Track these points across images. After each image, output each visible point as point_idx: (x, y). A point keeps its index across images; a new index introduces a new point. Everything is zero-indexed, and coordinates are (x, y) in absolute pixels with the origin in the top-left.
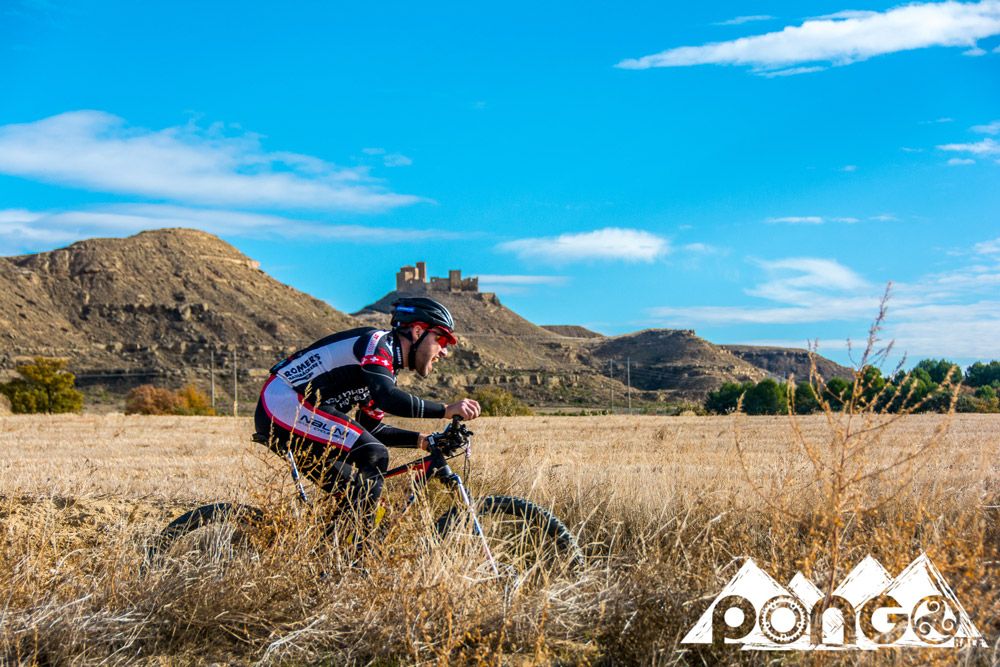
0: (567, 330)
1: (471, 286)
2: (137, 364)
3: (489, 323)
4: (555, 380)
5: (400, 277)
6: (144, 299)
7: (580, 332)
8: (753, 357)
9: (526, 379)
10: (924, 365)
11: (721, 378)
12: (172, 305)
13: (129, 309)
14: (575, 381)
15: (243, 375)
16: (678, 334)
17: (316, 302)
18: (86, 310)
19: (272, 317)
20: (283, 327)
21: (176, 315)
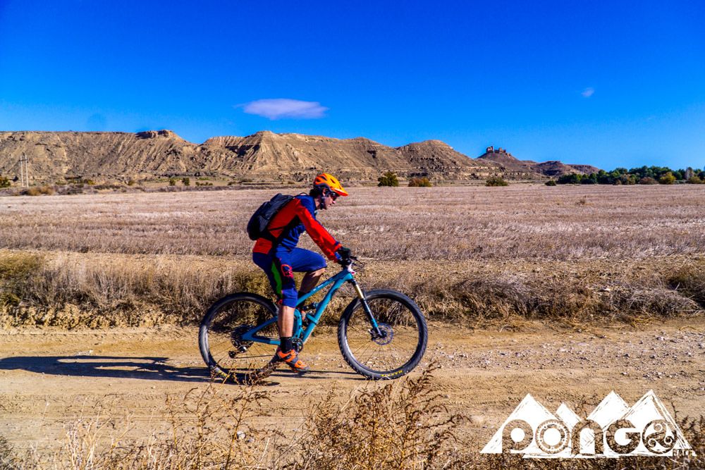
0: (528, 162)
1: (505, 151)
2: (423, 172)
3: (509, 160)
4: (524, 174)
5: (487, 149)
6: (425, 156)
7: (532, 162)
8: (576, 167)
9: (517, 174)
10: (617, 169)
11: (567, 173)
12: (432, 158)
13: (422, 159)
14: (529, 174)
15: (447, 174)
16: (556, 162)
17: (466, 157)
18: (412, 159)
19: (455, 160)
20: (457, 163)
21: (433, 160)
